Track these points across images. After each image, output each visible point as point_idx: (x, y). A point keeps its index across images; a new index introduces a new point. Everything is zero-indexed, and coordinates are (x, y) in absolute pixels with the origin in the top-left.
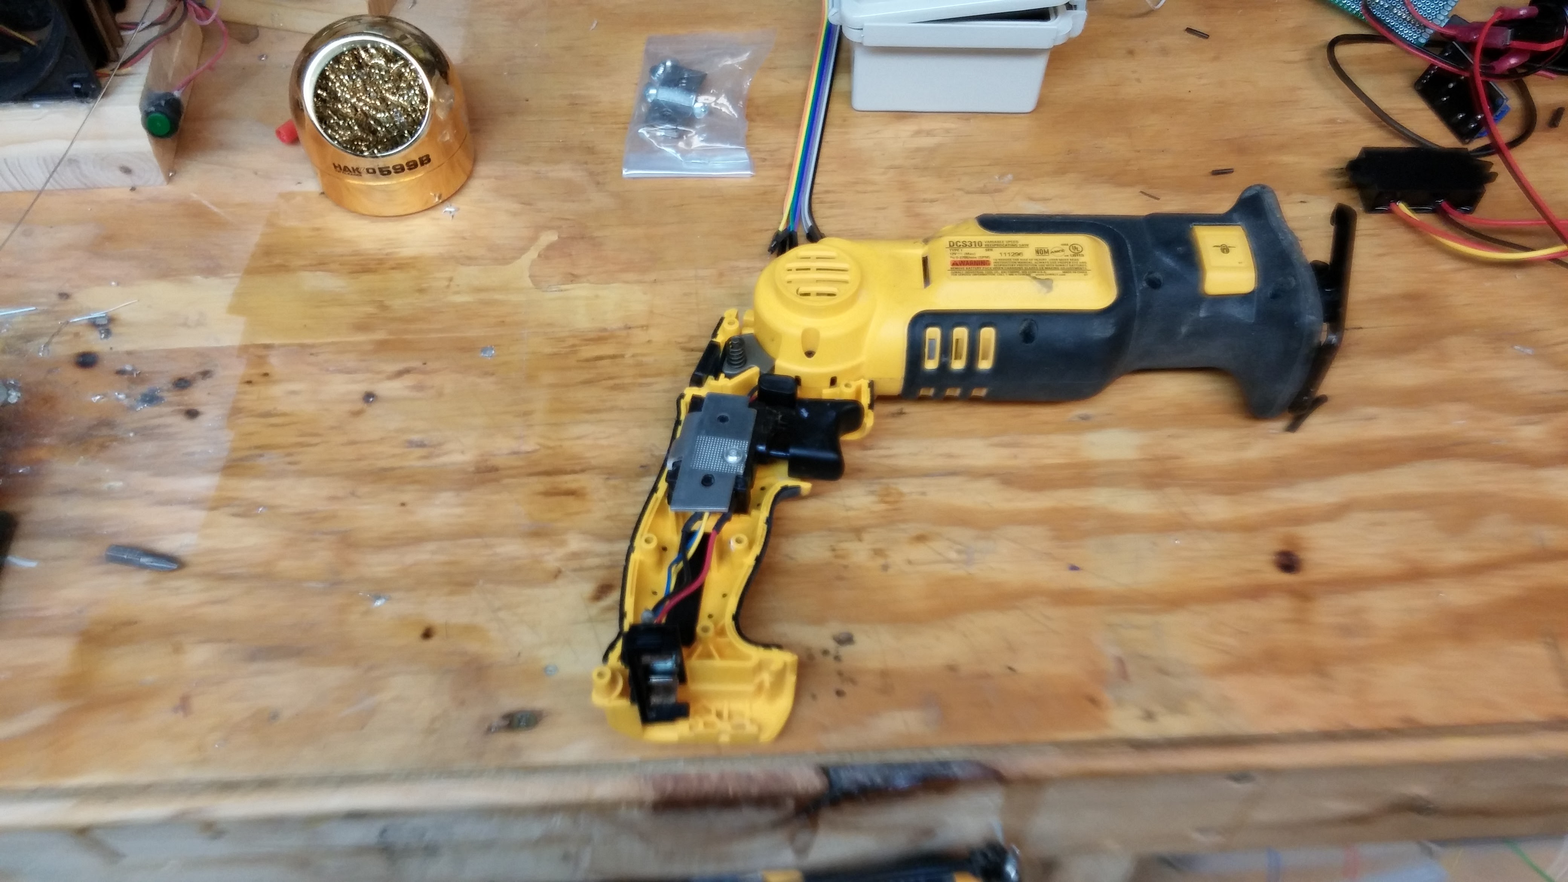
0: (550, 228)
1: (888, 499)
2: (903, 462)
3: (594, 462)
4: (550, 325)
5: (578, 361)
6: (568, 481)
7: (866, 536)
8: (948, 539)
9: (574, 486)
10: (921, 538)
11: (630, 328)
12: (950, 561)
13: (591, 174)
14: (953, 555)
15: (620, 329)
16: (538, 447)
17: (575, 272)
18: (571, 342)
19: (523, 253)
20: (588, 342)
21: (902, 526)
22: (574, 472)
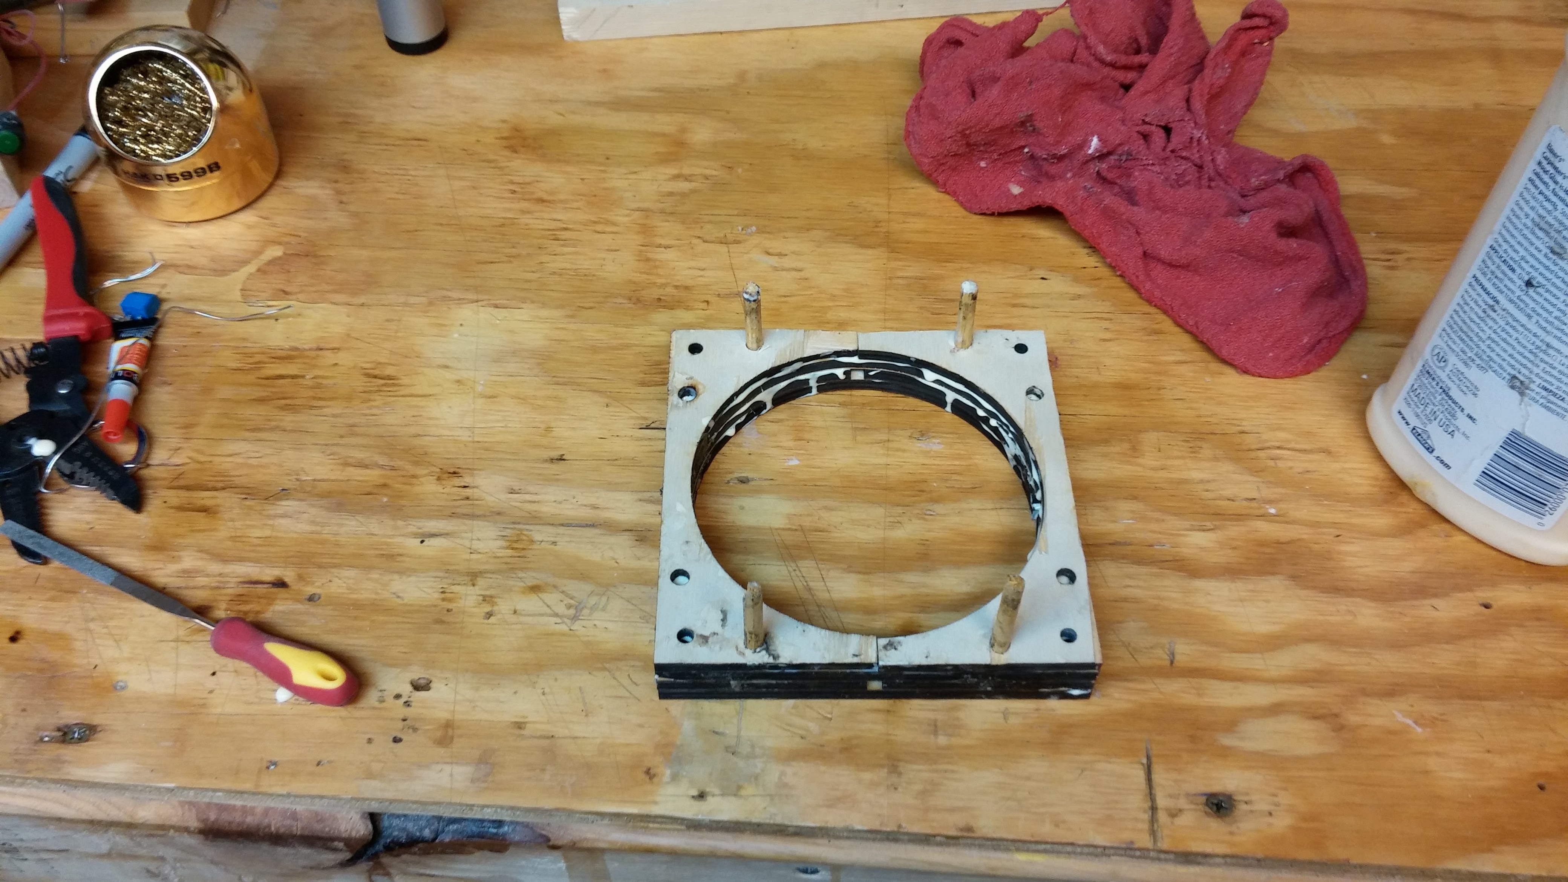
0: (280, 243)
1: (515, 545)
2: (547, 509)
3: (237, 481)
4: (244, 339)
5: (259, 378)
6: (204, 498)
7: (480, 582)
8: (563, 592)
9: (209, 503)
10: (535, 589)
11: (321, 349)
12: (556, 615)
13: (339, 192)
14: (561, 609)
15: (311, 349)
16: (188, 461)
17: (287, 289)
18: (258, 358)
19: (244, 266)
20: (274, 360)
21: (521, 574)
22: (215, 489)
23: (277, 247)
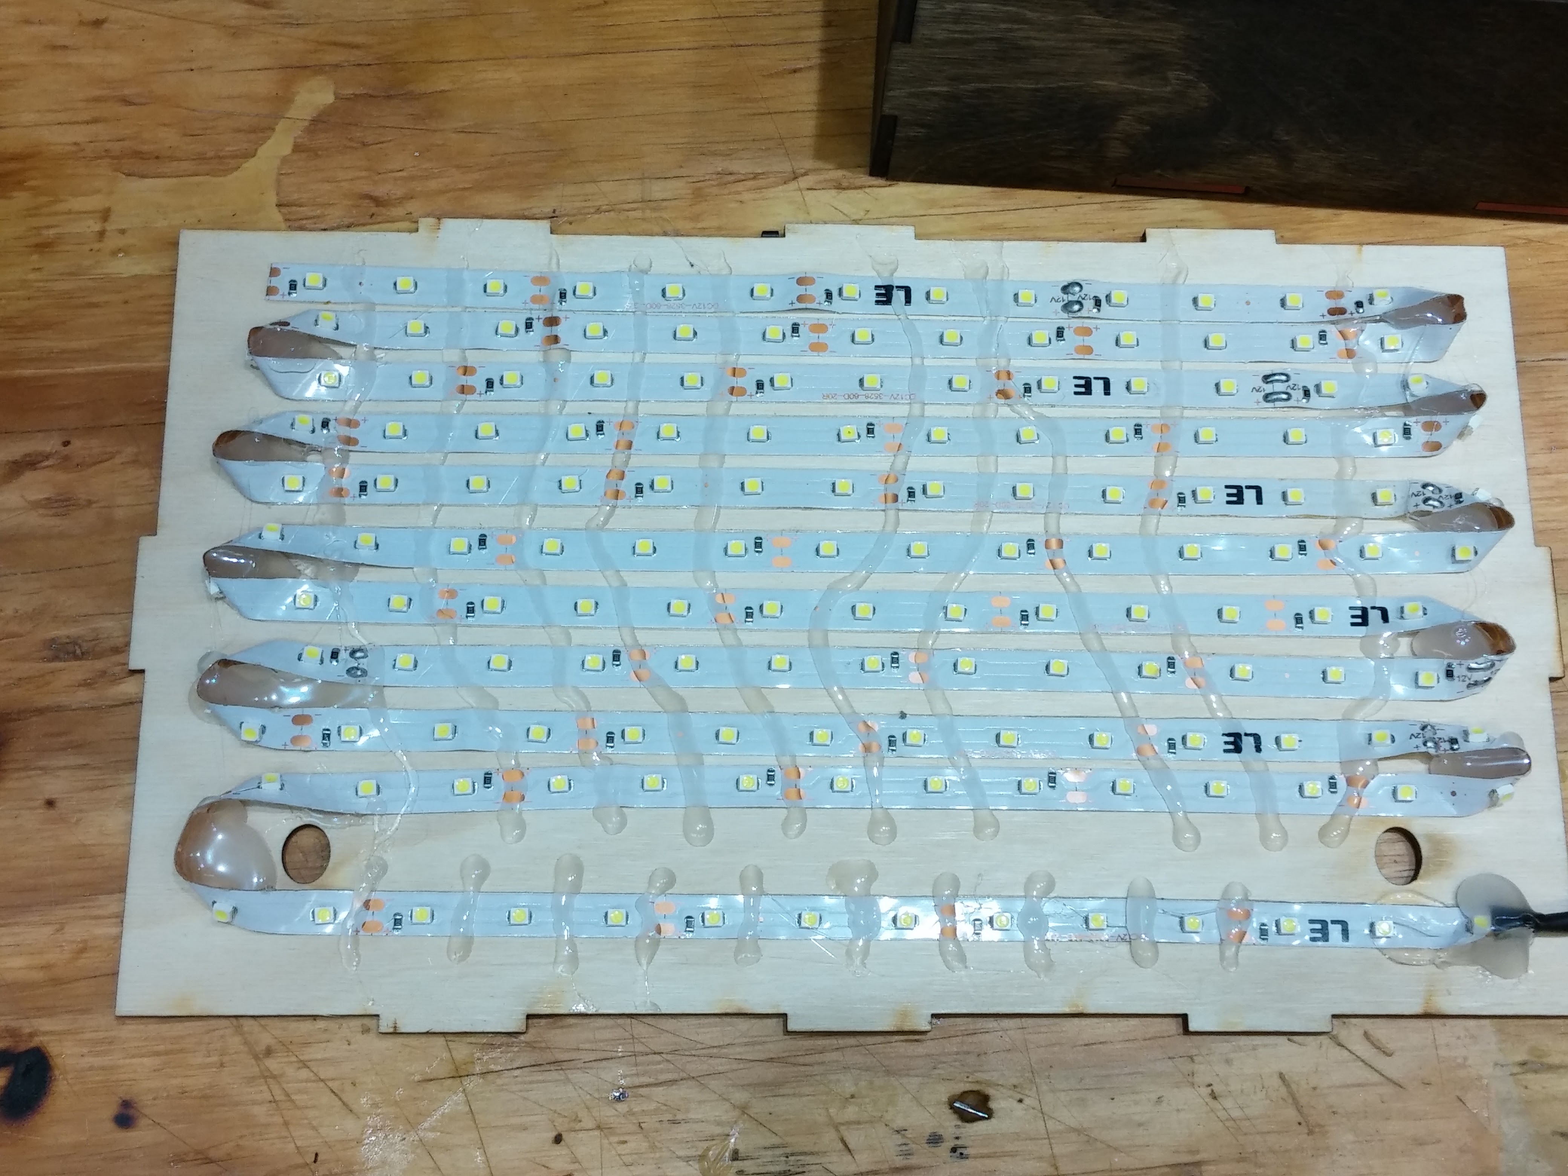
23: (317, 82)
